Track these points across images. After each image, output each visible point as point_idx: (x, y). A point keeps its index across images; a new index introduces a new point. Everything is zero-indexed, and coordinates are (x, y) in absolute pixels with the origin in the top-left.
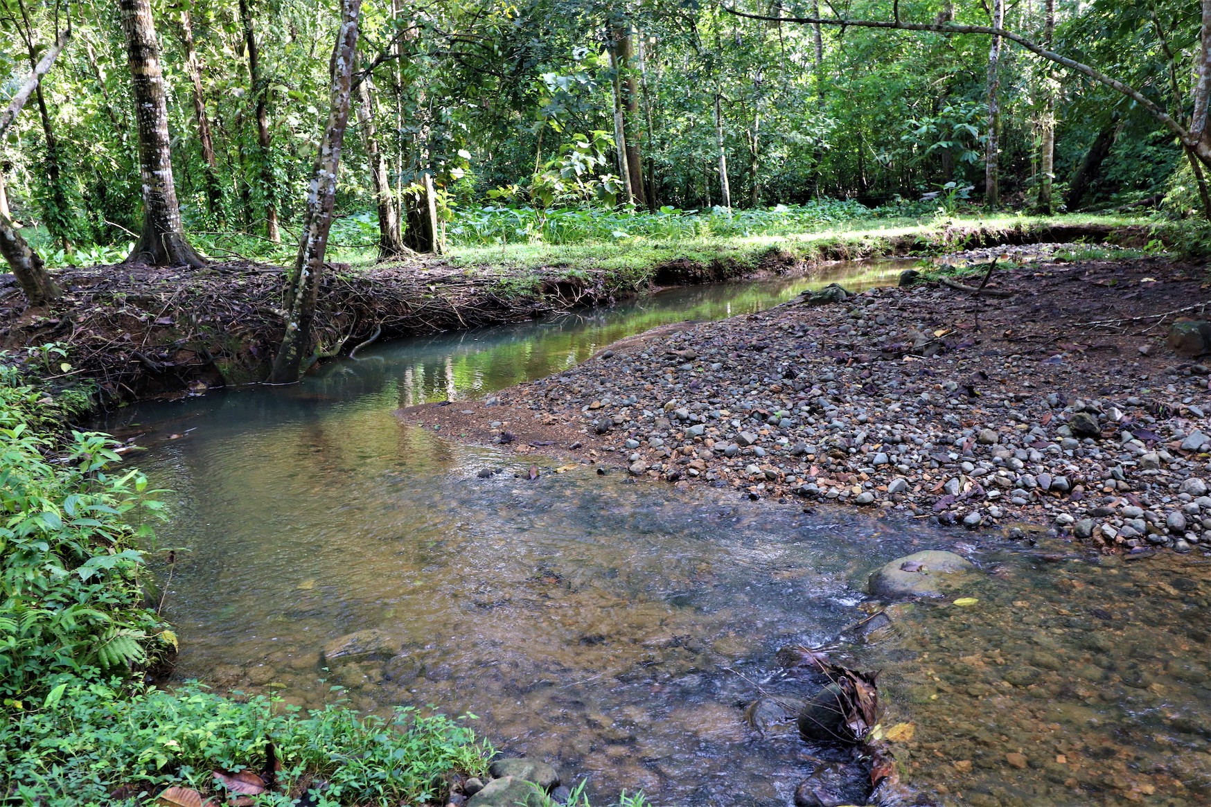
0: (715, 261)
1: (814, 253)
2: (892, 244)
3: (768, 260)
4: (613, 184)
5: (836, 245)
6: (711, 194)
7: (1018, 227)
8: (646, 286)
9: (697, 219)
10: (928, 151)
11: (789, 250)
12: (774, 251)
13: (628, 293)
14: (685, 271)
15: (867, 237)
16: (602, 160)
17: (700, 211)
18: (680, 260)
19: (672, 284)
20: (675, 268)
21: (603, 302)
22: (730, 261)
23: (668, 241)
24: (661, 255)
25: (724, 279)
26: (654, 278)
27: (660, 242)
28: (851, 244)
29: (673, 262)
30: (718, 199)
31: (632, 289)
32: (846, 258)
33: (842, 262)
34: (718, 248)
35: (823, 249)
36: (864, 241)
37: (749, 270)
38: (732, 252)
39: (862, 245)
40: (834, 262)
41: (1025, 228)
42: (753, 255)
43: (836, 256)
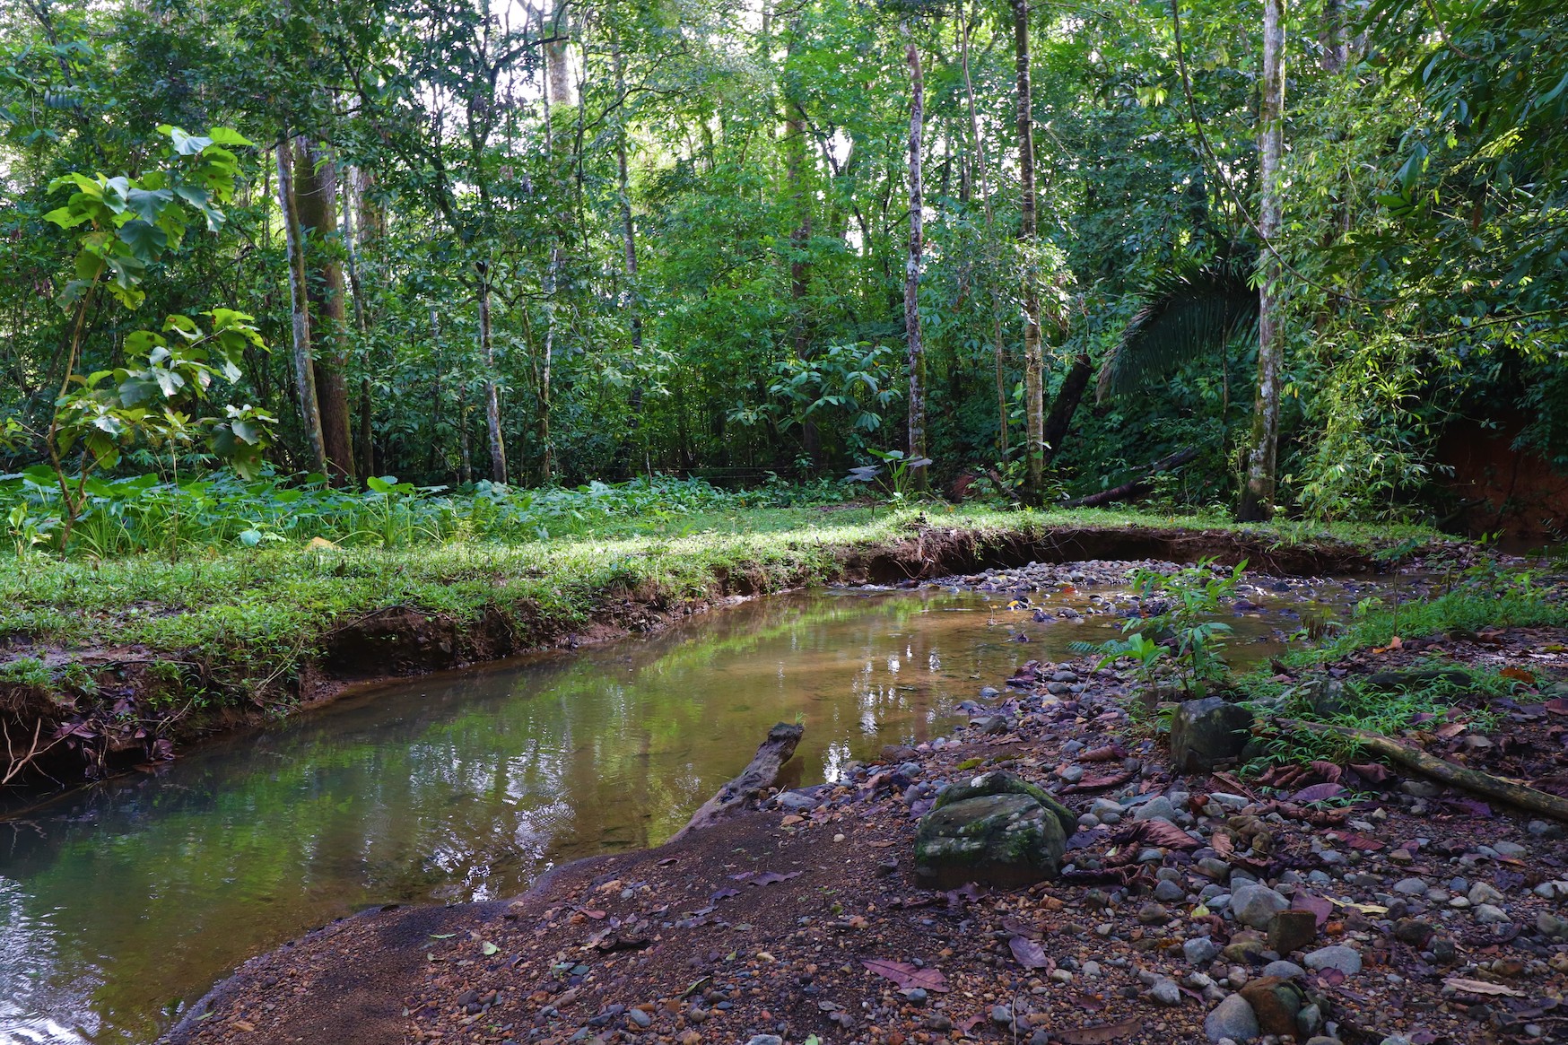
0: (488, 608)
1: (705, 581)
2: (838, 561)
3: (615, 601)
4: (253, 424)
5: (743, 564)
6: (473, 464)
7: (1028, 530)
8: (294, 688)
9: (447, 504)
10: (811, 408)
11: (656, 577)
12: (624, 580)
13: (228, 716)
14: (407, 633)
15: (793, 546)
16: (233, 373)
17: (452, 490)
18: (397, 611)
19: (372, 674)
20: (383, 631)
21: (130, 761)
22: (525, 606)
23: (372, 556)
24: (341, 600)
25: (510, 652)
26: (323, 660)
27: (353, 557)
28: (770, 561)
29: (374, 614)
30: (486, 469)
31: (244, 701)
32: (762, 589)
33: (756, 597)
34: (494, 573)
35: (720, 571)
36: (792, 555)
37: (571, 627)
38: (528, 584)
39: (789, 563)
40: (740, 599)
41: (1038, 533)
42: (578, 590)
43: (745, 586)
